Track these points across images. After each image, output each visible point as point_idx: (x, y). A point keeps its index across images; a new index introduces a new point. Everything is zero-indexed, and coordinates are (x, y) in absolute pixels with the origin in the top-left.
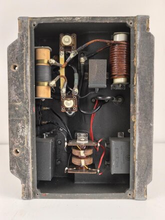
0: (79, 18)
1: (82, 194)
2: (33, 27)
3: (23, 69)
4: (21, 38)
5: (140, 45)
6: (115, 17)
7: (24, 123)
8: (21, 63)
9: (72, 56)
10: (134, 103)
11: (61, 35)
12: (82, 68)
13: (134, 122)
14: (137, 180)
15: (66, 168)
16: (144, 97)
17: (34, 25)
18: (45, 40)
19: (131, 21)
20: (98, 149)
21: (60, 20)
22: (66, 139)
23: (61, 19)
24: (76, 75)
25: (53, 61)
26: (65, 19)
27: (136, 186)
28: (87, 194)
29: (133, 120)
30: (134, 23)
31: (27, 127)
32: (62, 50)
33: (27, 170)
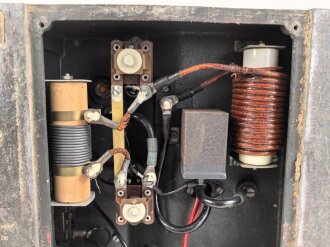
0: (161, 10)
2: (40, 31)
3: (14, 141)
4: (5, 60)
5: (316, 85)
6: (256, 10)
8: (9, 126)
9: (141, 98)
10: (292, 219)
11: (115, 44)
12: (165, 123)
16: (317, 208)
17: (42, 25)
18: (77, 43)
19: (297, 23)
21: (113, 14)
23: (116, 10)
24: (152, 143)
25: (95, 116)
26: (125, 10)
30: (303, 27)
32: (117, 82)
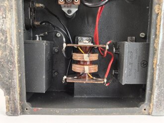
1: (84, 109)
7: (5, 10)
13: (158, 14)
14: (156, 91)
15: (65, 77)
20: (106, 53)
22: (64, 40)
27: (154, 98)
28: (91, 109)
29: (156, 11)
31: (9, 16)
33: (11, 77)
